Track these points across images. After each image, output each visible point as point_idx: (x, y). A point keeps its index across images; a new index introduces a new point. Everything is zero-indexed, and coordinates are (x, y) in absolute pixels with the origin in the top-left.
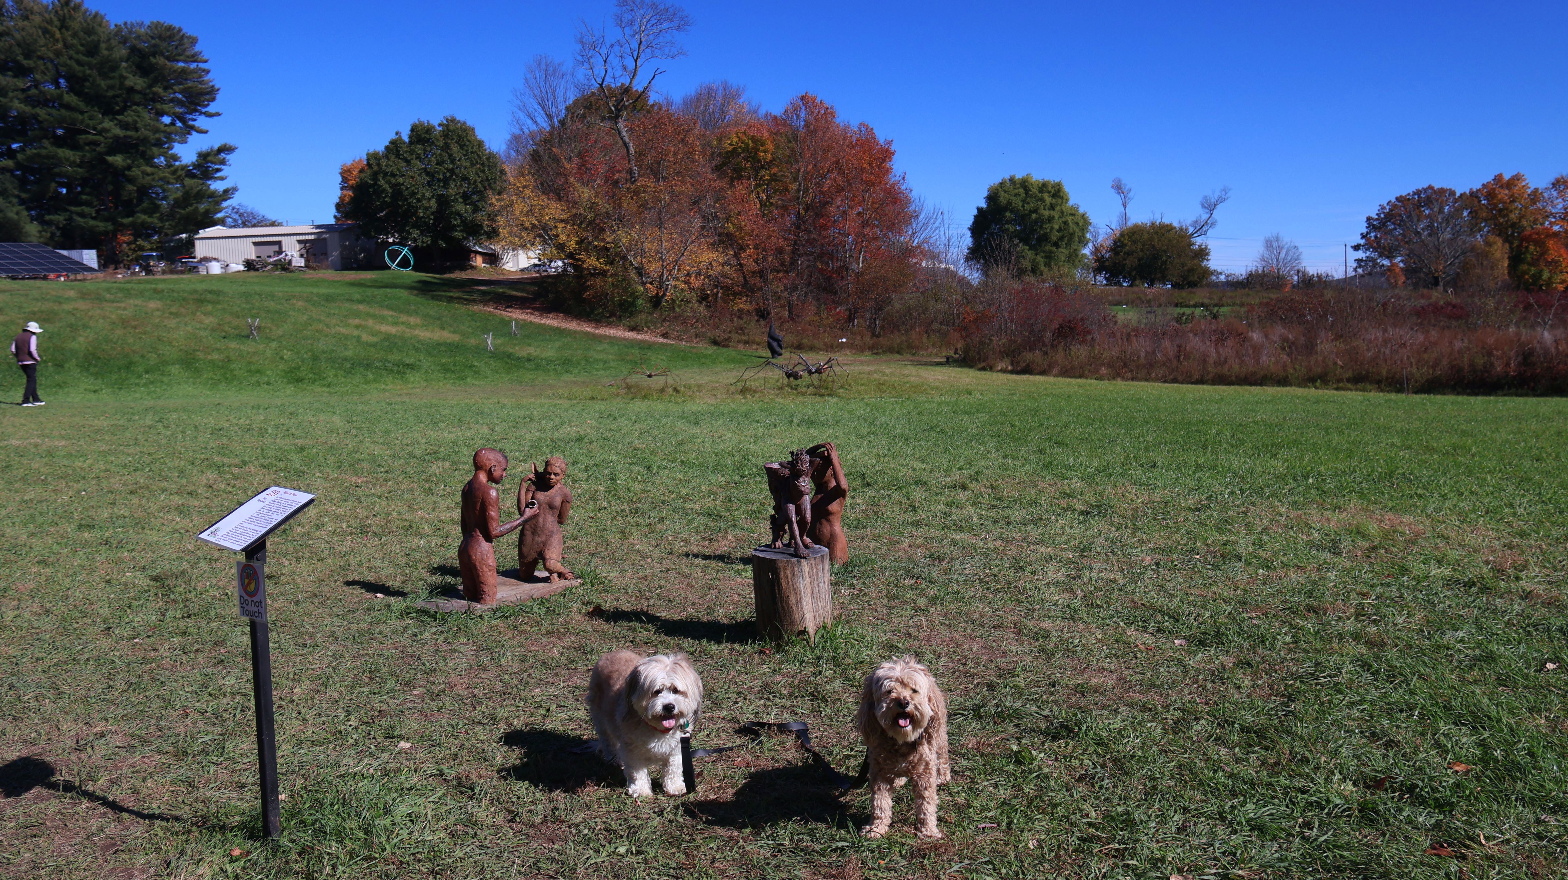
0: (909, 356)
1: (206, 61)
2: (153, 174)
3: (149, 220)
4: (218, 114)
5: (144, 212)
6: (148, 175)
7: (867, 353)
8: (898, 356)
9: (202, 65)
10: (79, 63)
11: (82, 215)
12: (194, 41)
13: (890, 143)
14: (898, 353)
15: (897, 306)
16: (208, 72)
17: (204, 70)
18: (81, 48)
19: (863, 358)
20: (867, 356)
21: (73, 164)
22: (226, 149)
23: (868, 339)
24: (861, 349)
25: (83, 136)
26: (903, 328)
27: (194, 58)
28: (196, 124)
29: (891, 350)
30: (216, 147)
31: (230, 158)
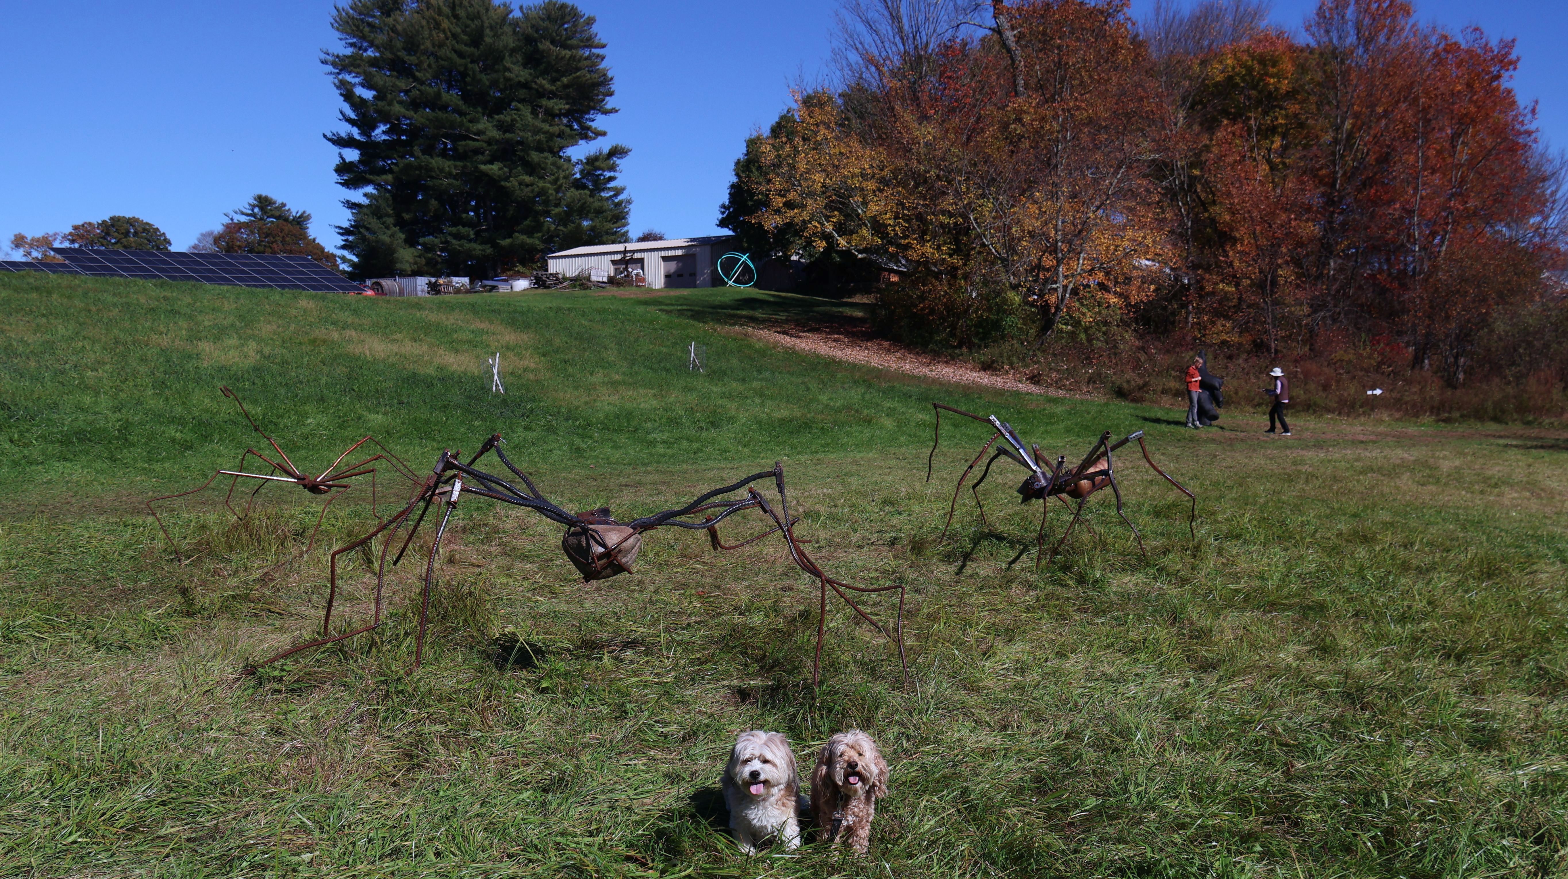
0: (1517, 428)
1: (603, 46)
2: (532, 185)
3: (529, 241)
4: (614, 111)
5: (522, 232)
6: (527, 186)
7: (1427, 419)
8: (1493, 427)
9: (595, 51)
10: (461, 55)
11: (458, 236)
12: (591, 21)
13: (1509, 45)
14: (1496, 419)
15: (1500, 327)
16: (603, 58)
17: (598, 56)
18: (465, 38)
19: (1412, 429)
20: (1426, 425)
21: (449, 175)
22: (617, 152)
23: (1434, 392)
24: (1413, 411)
25: (463, 143)
26: (1509, 373)
27: (589, 42)
28: (593, 125)
29: (1479, 414)
30: (606, 151)
31: (622, 163)
